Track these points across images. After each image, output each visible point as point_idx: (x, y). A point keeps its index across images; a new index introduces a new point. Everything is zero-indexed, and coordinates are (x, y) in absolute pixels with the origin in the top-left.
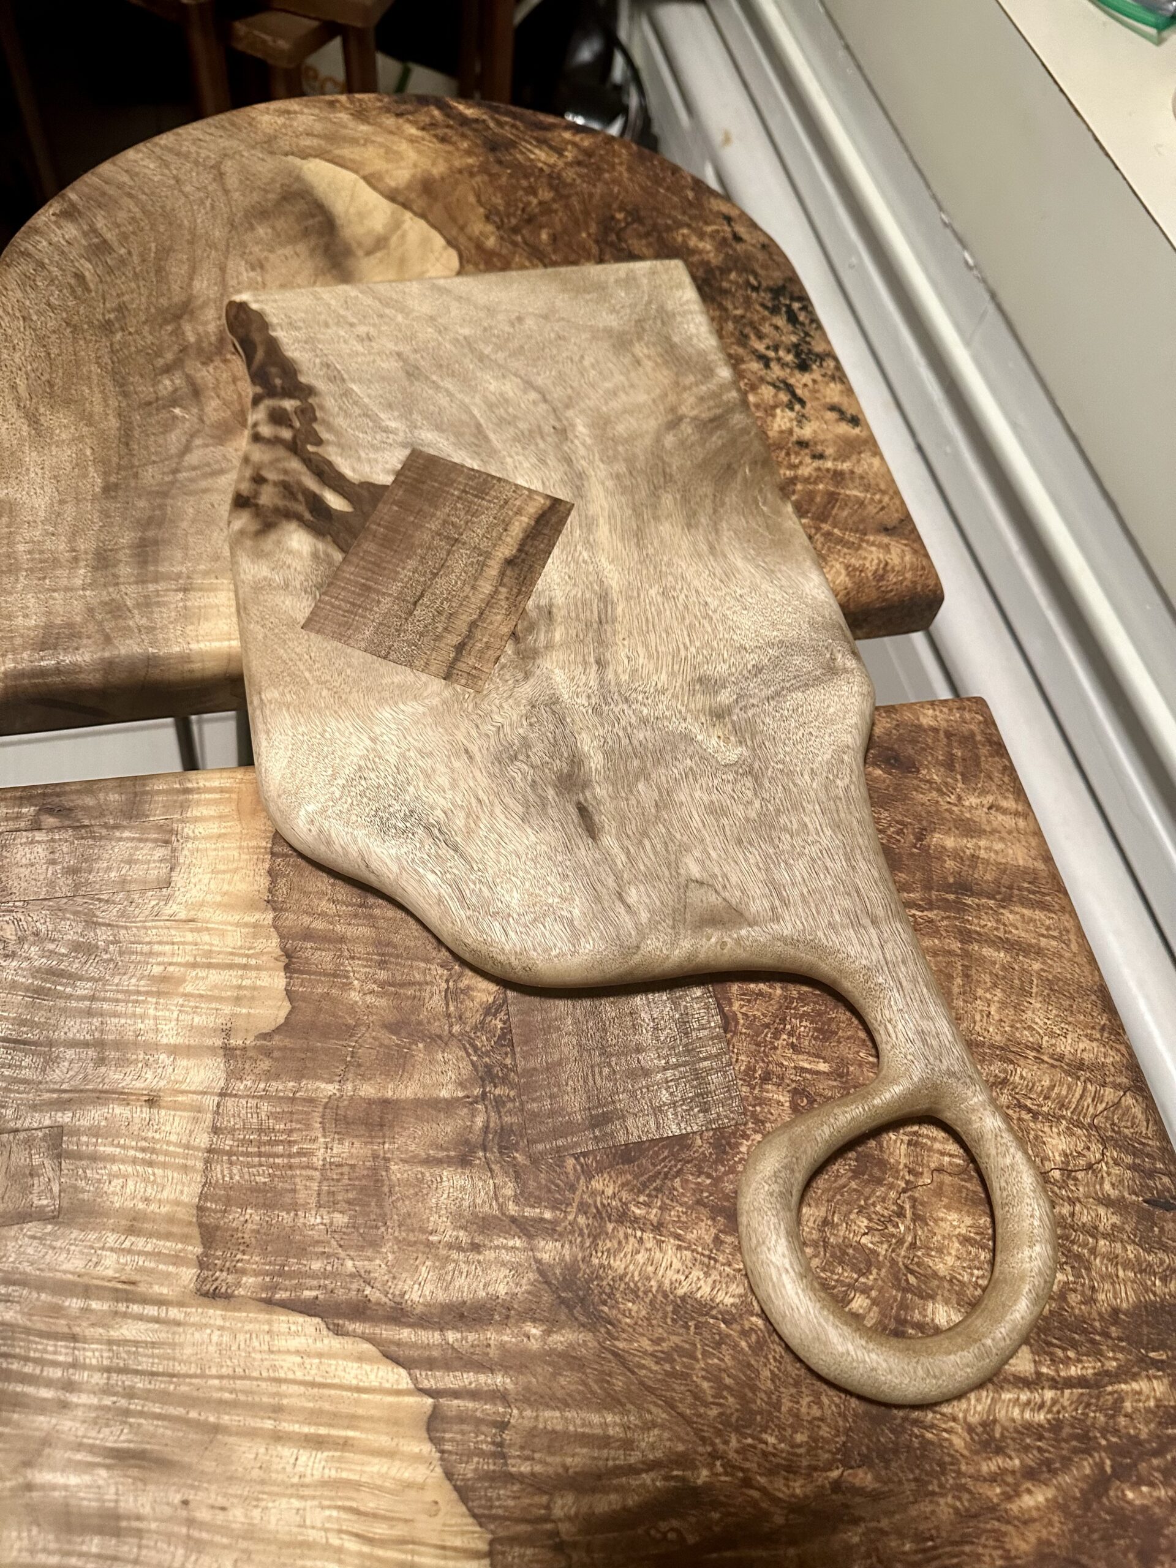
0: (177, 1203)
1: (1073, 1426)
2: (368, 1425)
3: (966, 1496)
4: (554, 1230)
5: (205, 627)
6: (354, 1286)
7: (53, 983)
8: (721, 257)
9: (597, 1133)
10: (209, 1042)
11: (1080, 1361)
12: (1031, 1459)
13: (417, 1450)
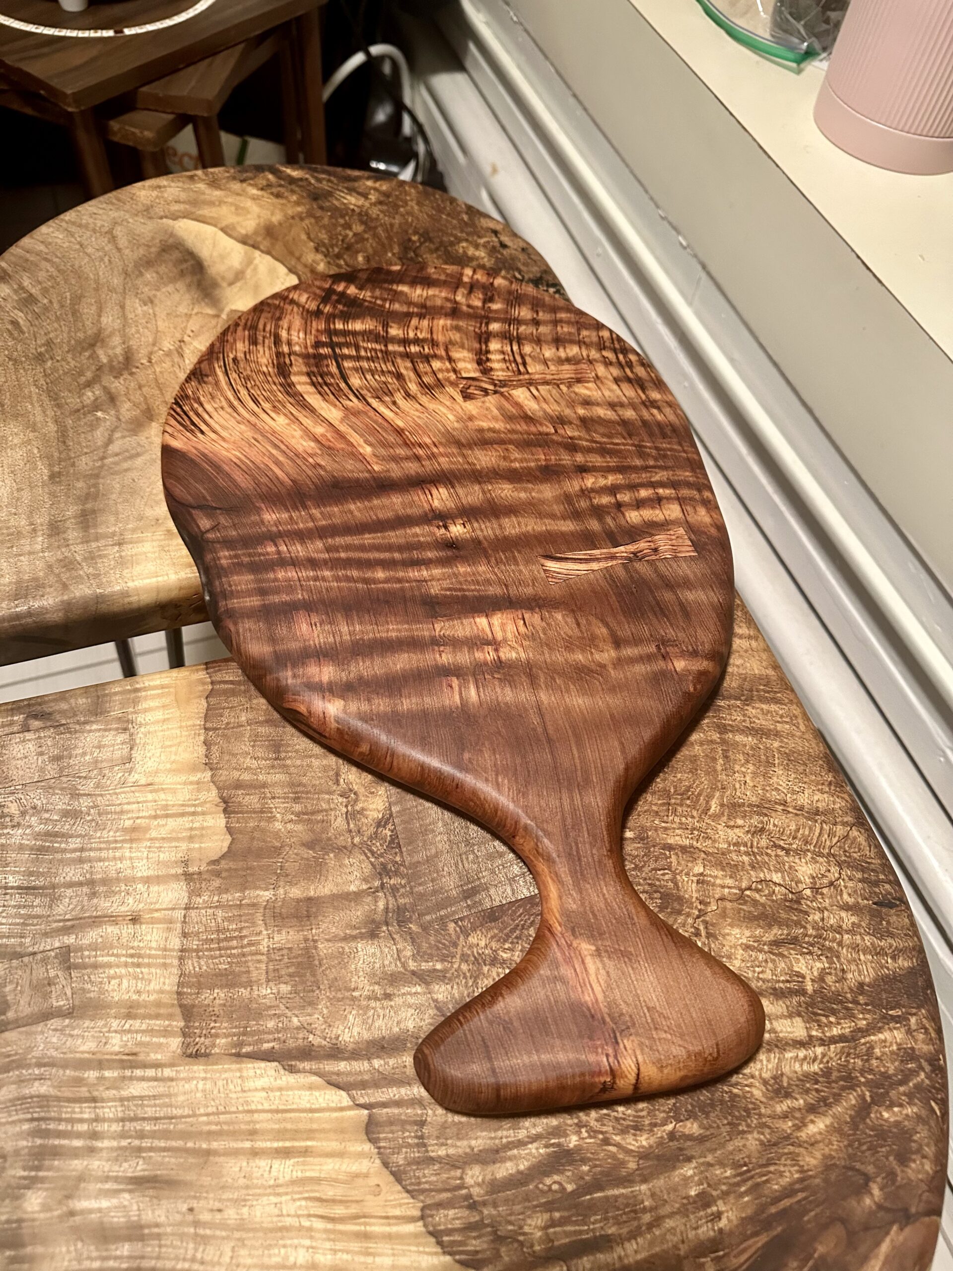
0: (161, 992)
1: (839, 1071)
2: (322, 1135)
3: (767, 1131)
4: (445, 977)
5: (137, 569)
6: (301, 1036)
7: (51, 842)
8: (493, 260)
9: (469, 902)
10: (173, 871)
11: (839, 1024)
12: (811, 1099)
13: (360, 1149)
